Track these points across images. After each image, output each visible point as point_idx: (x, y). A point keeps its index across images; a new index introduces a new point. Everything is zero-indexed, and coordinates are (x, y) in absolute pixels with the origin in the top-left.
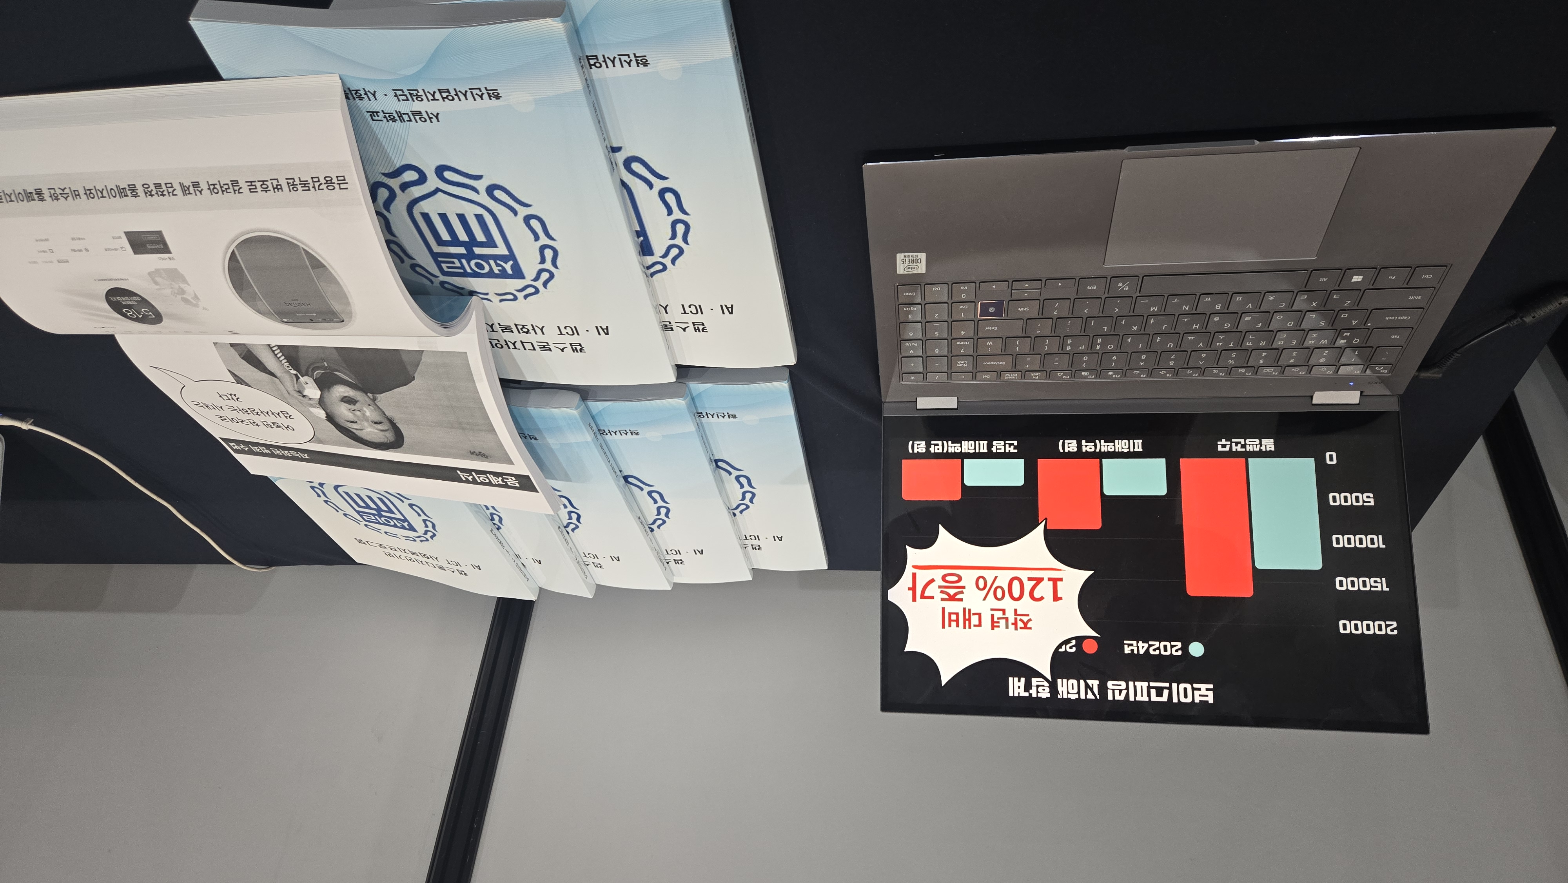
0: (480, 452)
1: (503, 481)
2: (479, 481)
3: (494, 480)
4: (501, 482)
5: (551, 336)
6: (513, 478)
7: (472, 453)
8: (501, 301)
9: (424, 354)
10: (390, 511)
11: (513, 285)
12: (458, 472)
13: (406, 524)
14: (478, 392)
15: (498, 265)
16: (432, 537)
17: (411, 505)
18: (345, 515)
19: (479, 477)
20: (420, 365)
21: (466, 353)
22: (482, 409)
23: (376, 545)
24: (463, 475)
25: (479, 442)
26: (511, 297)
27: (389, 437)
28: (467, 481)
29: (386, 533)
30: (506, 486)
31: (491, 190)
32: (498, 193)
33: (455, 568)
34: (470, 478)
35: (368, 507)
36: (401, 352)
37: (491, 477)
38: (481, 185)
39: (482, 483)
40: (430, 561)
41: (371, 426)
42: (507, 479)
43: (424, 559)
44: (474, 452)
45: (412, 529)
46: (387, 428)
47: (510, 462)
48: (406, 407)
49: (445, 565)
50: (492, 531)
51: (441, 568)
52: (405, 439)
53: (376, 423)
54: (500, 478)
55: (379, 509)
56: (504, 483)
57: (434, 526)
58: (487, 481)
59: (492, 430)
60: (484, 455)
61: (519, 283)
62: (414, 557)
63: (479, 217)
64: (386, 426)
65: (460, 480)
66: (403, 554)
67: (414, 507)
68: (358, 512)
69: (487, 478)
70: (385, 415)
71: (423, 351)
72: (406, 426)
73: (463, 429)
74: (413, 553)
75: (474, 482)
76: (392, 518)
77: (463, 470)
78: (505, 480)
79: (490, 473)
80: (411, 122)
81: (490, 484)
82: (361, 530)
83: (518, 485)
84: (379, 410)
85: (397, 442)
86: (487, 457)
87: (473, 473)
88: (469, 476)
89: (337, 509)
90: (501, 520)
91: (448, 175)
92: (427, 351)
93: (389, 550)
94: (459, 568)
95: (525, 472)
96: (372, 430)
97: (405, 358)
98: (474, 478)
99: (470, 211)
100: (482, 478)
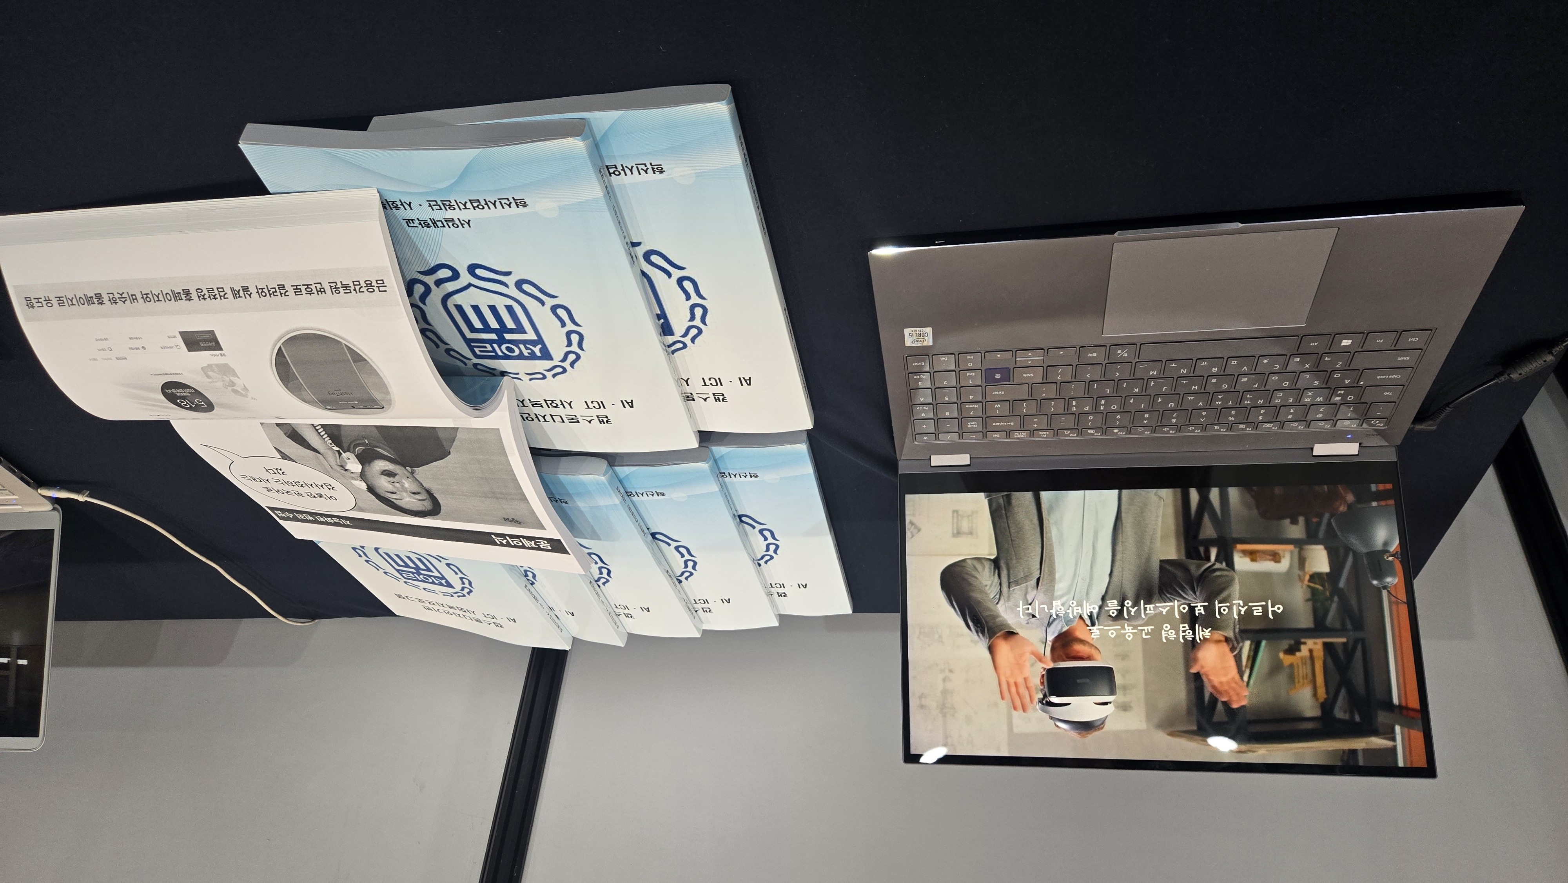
0: (513, 519)
1: (535, 544)
2: (513, 544)
3: (527, 543)
4: (534, 546)
5: (579, 410)
6: (545, 542)
7: (506, 520)
8: (531, 380)
9: (459, 430)
10: (429, 570)
11: (542, 365)
12: (493, 536)
13: (443, 582)
14: (510, 465)
15: (527, 348)
16: (468, 593)
17: (448, 565)
18: (386, 573)
19: (513, 541)
20: (456, 441)
21: (499, 429)
22: (515, 480)
23: (415, 600)
24: (498, 539)
25: (513, 509)
26: (541, 376)
27: (427, 505)
28: (502, 545)
29: (424, 589)
30: (539, 549)
31: (519, 284)
32: (526, 287)
33: (492, 621)
34: (504, 542)
35: (407, 566)
36: (437, 429)
37: (525, 541)
38: (511, 280)
39: (516, 546)
40: (467, 614)
41: (410, 496)
42: (540, 542)
43: (461, 613)
44: (508, 519)
45: (449, 585)
46: (424, 498)
47: (543, 528)
48: (442, 479)
49: (482, 618)
50: (526, 586)
51: (478, 621)
52: (442, 508)
53: (414, 493)
54: (533, 542)
55: (417, 568)
56: (537, 546)
57: (470, 583)
58: (521, 544)
59: (524, 499)
60: (517, 522)
61: (548, 364)
62: (451, 611)
63: (509, 308)
64: (424, 496)
65: (495, 544)
66: (441, 608)
67: (451, 566)
68: (398, 571)
69: (521, 541)
70: (423, 486)
71: (458, 428)
72: (442, 495)
73: (497, 498)
74: (450, 607)
75: (508, 545)
76: (430, 576)
77: (497, 535)
78: (537, 543)
79: (523, 537)
80: (444, 228)
81: (523, 547)
82: (401, 587)
83: (550, 548)
84: (418, 482)
85: (435, 510)
86: (520, 523)
87: (507, 537)
88: (503, 540)
89: (378, 568)
90: (534, 576)
91: (478, 272)
92: (462, 428)
93: (427, 605)
94: (495, 620)
95: (556, 536)
96: (411, 500)
97: (441, 435)
98: (507, 542)
99: (501, 303)
100: (515, 542)
